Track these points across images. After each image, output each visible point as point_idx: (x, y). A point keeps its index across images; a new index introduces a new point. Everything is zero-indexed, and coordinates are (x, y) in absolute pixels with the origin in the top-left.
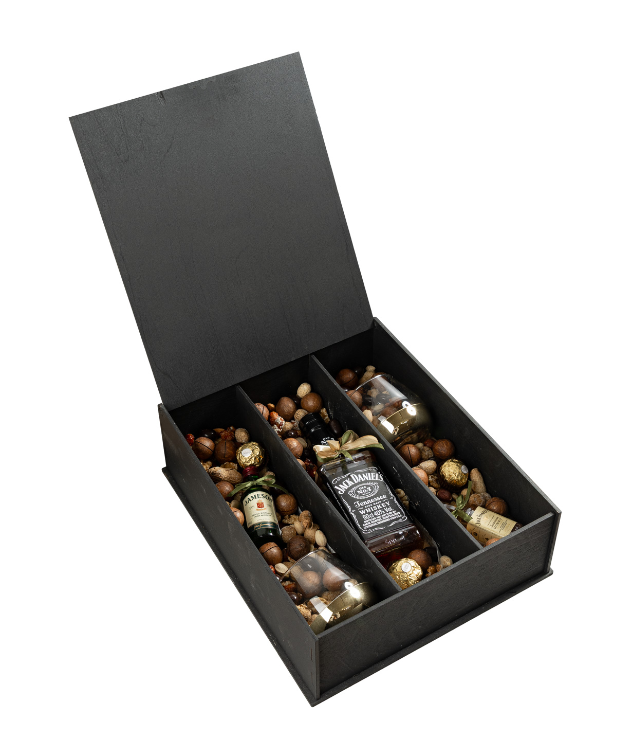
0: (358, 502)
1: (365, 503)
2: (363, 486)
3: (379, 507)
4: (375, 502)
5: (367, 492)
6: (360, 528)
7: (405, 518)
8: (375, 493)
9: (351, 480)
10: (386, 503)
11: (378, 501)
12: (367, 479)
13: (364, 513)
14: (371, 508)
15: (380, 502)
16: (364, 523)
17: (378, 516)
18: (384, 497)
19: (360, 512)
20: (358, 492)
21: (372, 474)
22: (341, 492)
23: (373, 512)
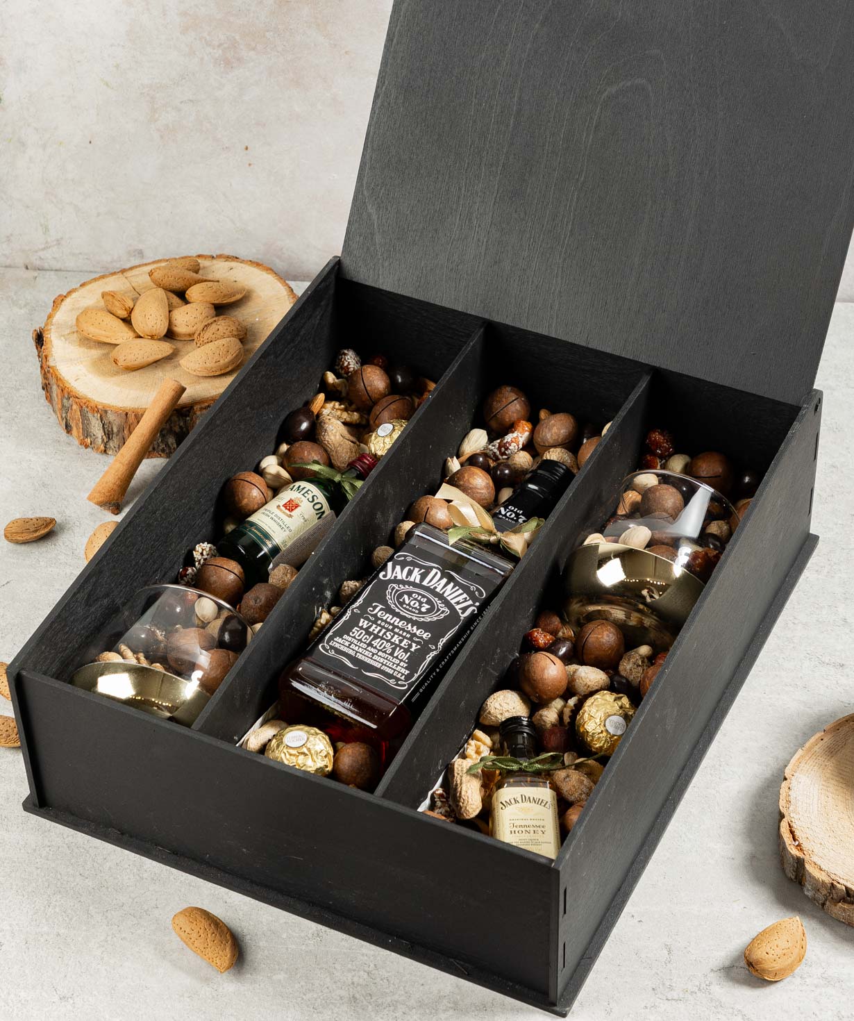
0: (381, 606)
1: (388, 617)
2: (424, 596)
3: (396, 639)
4: (404, 630)
5: (416, 608)
6: (327, 638)
7: (404, 686)
8: (422, 619)
9: (423, 577)
10: (414, 645)
11: (408, 632)
12: (445, 595)
13: (365, 627)
14: (384, 630)
15: (408, 636)
16: (341, 637)
17: (375, 648)
18: (424, 636)
19: (362, 620)
20: (406, 597)
21: (465, 595)
22: (385, 576)
23: (376, 637)
